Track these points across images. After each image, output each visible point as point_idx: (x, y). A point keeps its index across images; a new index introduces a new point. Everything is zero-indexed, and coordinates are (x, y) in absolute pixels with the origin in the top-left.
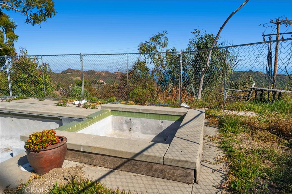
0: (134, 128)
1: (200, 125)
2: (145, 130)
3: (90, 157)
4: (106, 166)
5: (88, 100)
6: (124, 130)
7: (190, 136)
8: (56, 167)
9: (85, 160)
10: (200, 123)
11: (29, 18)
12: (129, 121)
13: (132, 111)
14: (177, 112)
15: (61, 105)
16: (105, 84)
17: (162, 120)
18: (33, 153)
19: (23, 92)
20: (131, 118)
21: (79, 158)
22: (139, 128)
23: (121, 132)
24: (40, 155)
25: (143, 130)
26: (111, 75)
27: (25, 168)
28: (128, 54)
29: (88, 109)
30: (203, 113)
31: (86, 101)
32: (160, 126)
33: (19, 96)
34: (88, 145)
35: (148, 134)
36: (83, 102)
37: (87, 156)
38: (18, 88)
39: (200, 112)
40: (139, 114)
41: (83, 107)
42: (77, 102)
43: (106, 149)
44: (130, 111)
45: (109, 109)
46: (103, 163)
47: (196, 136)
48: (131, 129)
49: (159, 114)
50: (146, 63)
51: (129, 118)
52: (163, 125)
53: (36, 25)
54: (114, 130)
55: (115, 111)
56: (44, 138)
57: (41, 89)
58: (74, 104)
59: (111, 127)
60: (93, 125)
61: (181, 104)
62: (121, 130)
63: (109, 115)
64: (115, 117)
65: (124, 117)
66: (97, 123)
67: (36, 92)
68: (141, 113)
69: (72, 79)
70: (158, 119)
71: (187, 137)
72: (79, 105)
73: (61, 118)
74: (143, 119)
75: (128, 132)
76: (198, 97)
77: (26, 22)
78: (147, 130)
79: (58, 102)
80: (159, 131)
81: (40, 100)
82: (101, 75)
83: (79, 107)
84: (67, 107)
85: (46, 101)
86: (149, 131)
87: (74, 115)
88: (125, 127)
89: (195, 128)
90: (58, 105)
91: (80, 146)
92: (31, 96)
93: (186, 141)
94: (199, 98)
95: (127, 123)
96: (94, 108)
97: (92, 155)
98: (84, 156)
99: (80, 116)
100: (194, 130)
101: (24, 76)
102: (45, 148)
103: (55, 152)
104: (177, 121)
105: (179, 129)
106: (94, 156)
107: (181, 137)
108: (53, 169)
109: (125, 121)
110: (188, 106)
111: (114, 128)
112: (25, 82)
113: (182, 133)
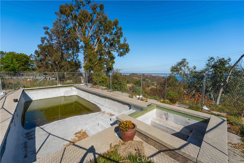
0: (169, 118)
1: (224, 134)
2: (176, 121)
3: (147, 139)
4: (156, 147)
5: (143, 95)
6: (163, 118)
7: (217, 144)
8: (131, 140)
9: (144, 139)
10: (223, 131)
11: (119, 54)
12: (167, 114)
13: (169, 109)
14: (201, 116)
15: (131, 97)
16: (150, 81)
17: (189, 119)
18: (122, 131)
19: (116, 88)
20: (168, 113)
21: (141, 136)
22: (173, 119)
23: (161, 119)
24: (125, 133)
25: (175, 121)
26: (153, 77)
27: (117, 134)
28: (167, 74)
29: (143, 101)
30: (225, 121)
31: (142, 96)
32: (187, 122)
33: (114, 89)
34: (146, 132)
35: (178, 124)
36: (141, 96)
37: (145, 138)
38: (114, 86)
39: (222, 120)
40: (173, 111)
41: (141, 100)
42: (138, 97)
43: (157, 138)
44: (168, 108)
45: (155, 105)
46: (154, 144)
47: (223, 145)
48: (167, 118)
49: (187, 114)
50: (176, 77)
51: (167, 112)
52: (189, 121)
53: (122, 57)
54: (157, 117)
55: (158, 107)
56: (127, 126)
57: (122, 87)
58: (136, 97)
59: (155, 114)
60: (146, 114)
61: (203, 107)
62: (161, 117)
63: (155, 109)
64: (158, 110)
65: (164, 111)
66: (148, 113)
67: (120, 88)
68: (175, 111)
69: (134, 78)
70: (186, 117)
71: (214, 144)
72: (139, 99)
73: (131, 105)
74: (175, 115)
75: (165, 119)
76: (216, 102)
77: (118, 56)
78: (178, 122)
79: (129, 95)
80: (187, 125)
81: (122, 93)
82: (148, 77)
83: (138, 99)
84: (133, 99)
85: (124, 94)
86: (179, 123)
87: (137, 105)
88: (164, 116)
89: (220, 136)
90: (130, 97)
91: (142, 131)
92: (118, 90)
93: (214, 148)
94: (218, 103)
95: (165, 114)
96: (146, 101)
97: (148, 138)
98: (144, 137)
99: (139, 105)
100: (219, 137)
101: (116, 81)
102: (127, 131)
103: (131, 133)
104: (201, 121)
105: (206, 134)
106: (149, 139)
107: (209, 142)
108: (130, 141)
109: (164, 113)
110: (209, 109)
111: (157, 116)
112: (116, 84)
113: (209, 139)
